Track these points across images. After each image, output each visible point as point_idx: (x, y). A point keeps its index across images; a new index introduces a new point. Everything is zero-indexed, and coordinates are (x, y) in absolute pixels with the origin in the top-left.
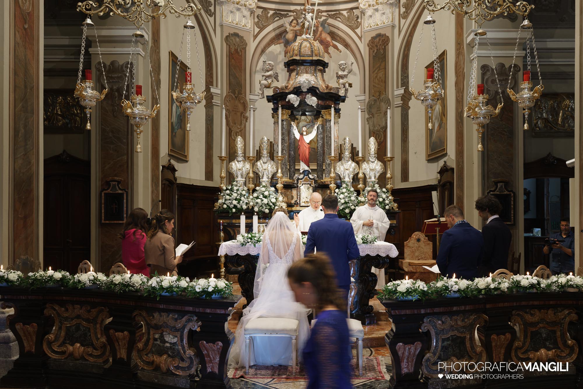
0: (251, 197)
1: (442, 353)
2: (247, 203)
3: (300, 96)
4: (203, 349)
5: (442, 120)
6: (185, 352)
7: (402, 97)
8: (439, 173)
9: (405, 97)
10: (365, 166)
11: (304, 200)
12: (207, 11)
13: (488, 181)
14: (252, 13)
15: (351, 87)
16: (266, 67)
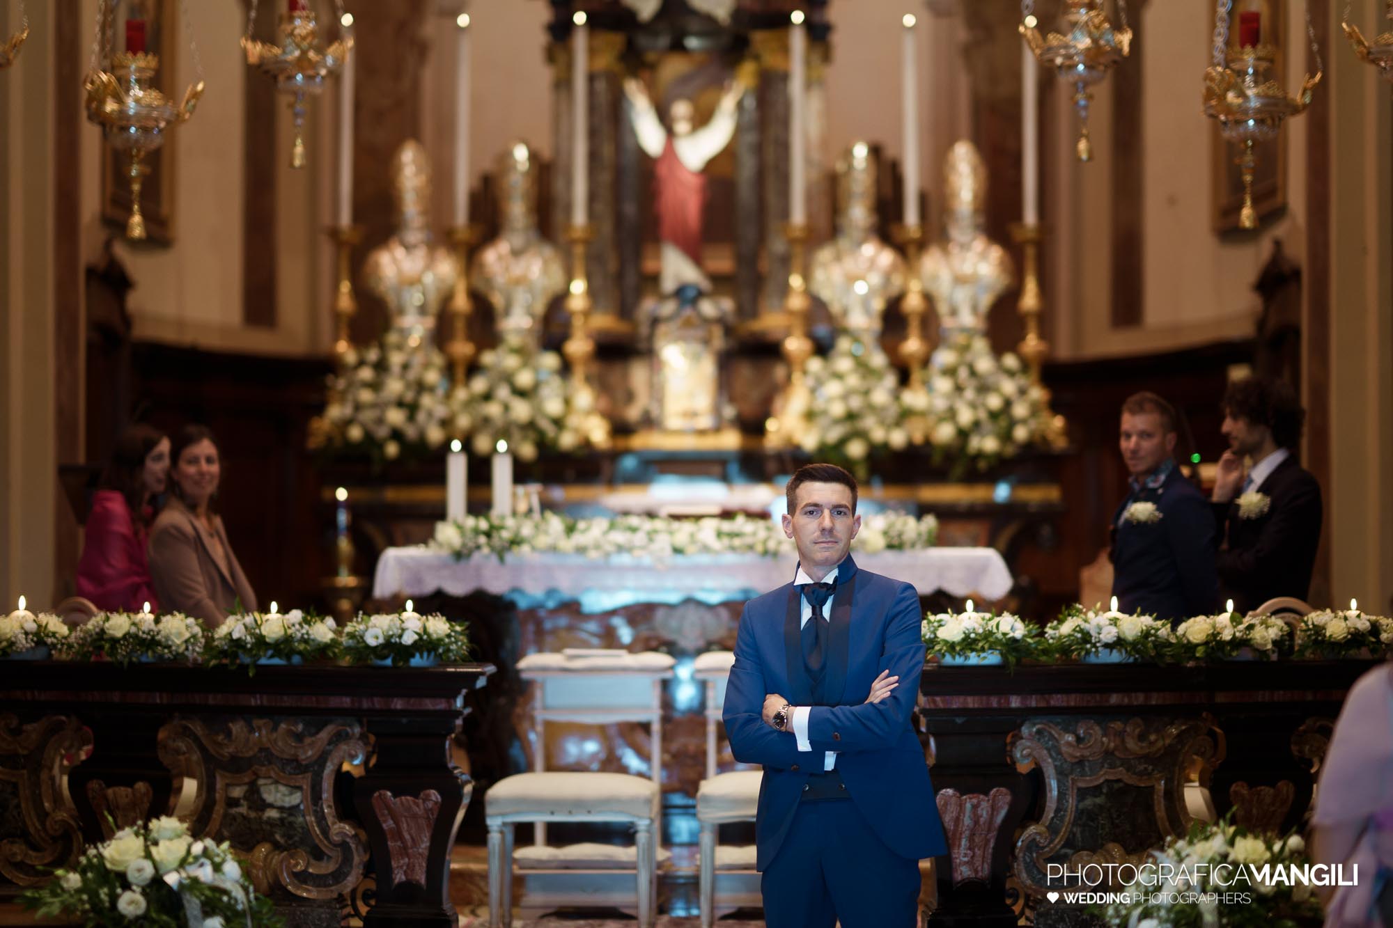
0: (462, 395)
1: (1077, 830)
4: (383, 815)
6: (325, 831)
8: (1258, 288)
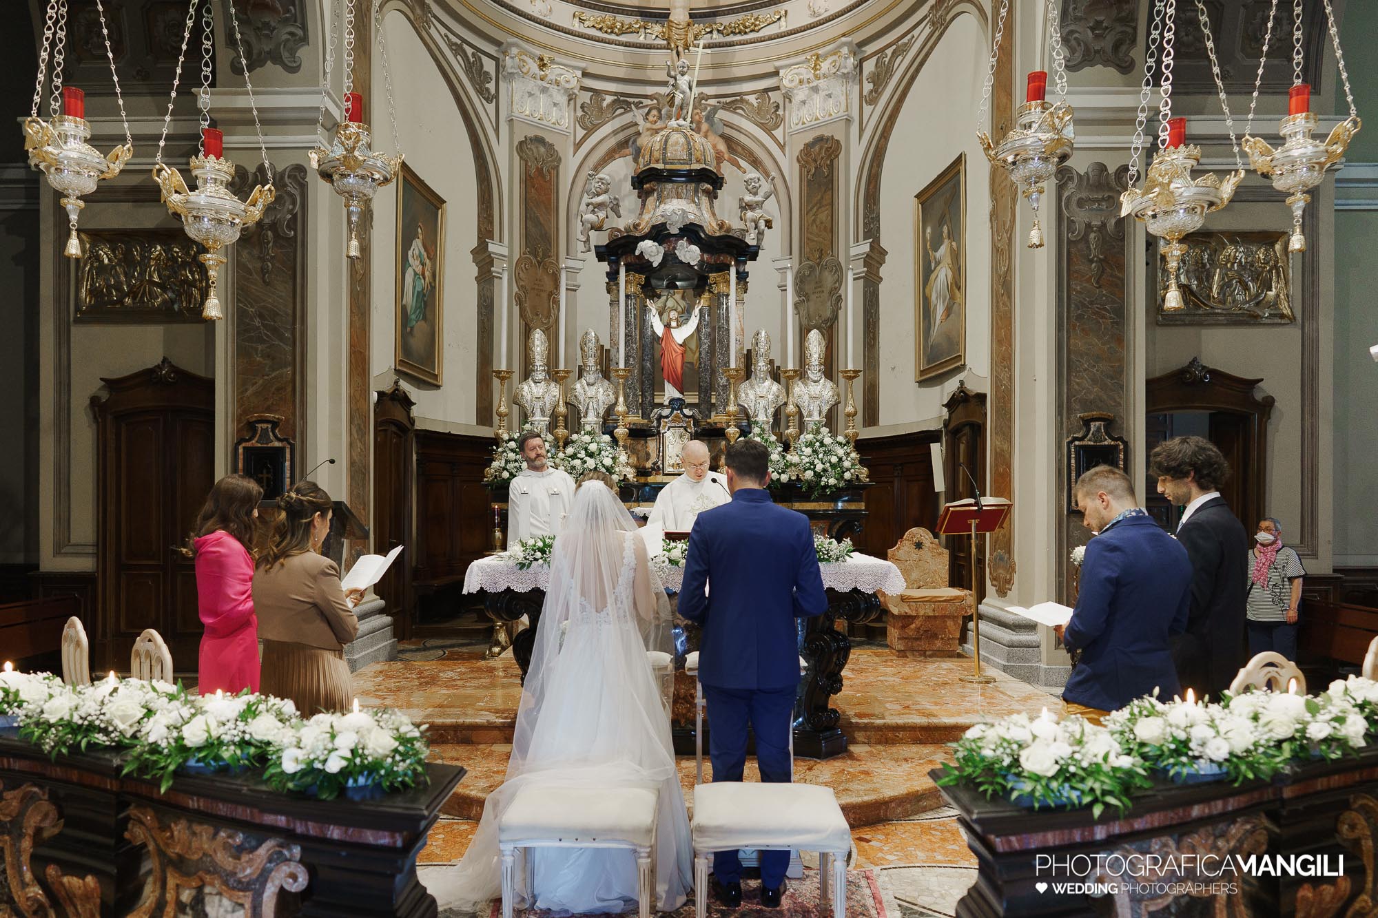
0: (561, 455)
3: (665, 245)
5: (952, 297)
7: (865, 261)
8: (945, 406)
9: (872, 258)
10: (799, 389)
11: (672, 462)
12: (482, 91)
13: (1068, 418)
14: (571, 98)
15: (770, 227)
16: (594, 185)
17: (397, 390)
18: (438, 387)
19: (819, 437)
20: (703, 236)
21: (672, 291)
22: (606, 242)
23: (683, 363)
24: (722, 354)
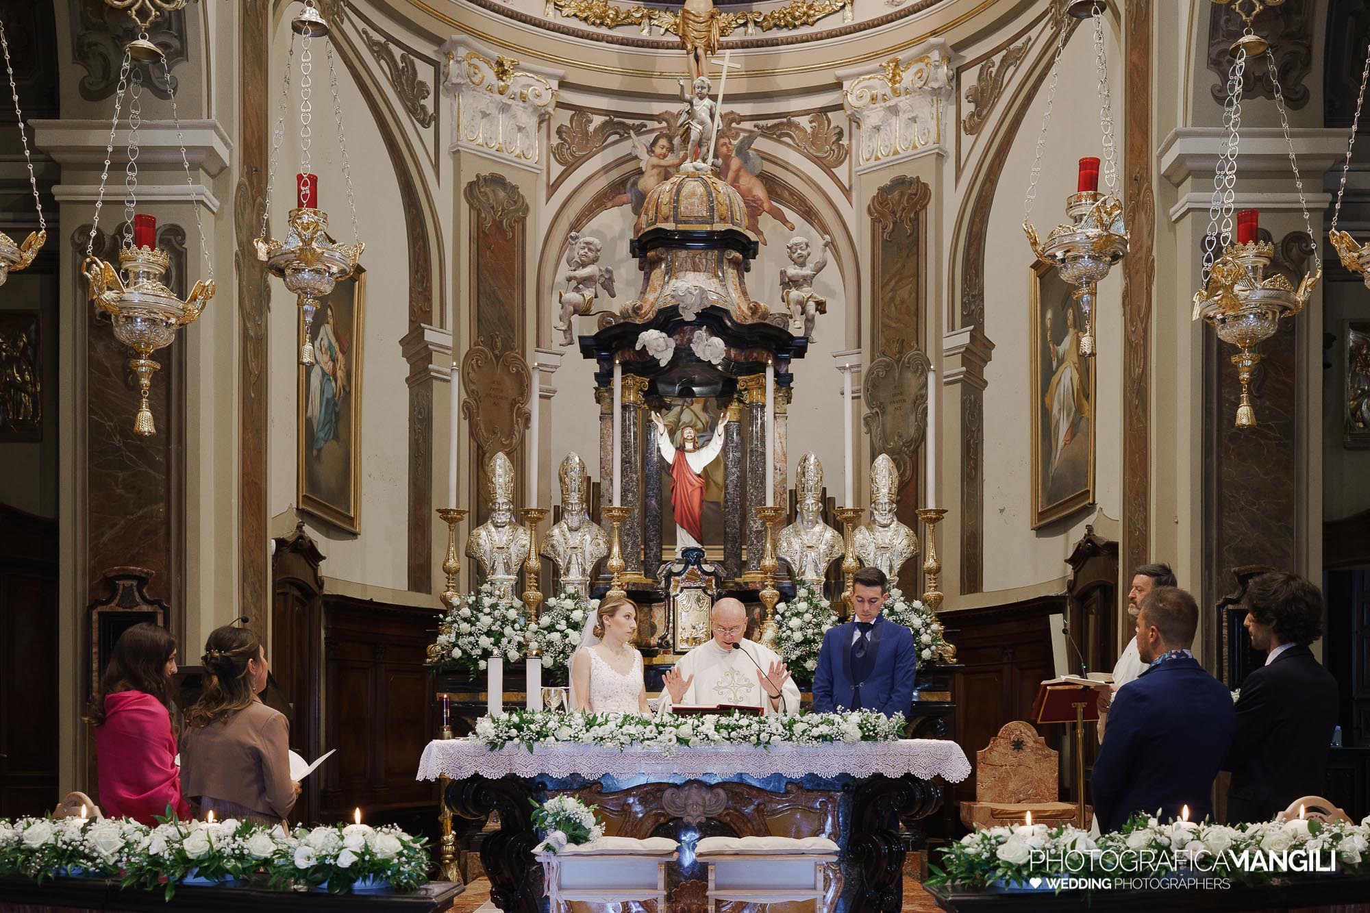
0: (533, 626)
2: (519, 644)
3: (677, 337)
5: (1079, 410)
7: (963, 354)
8: (1070, 561)
9: (974, 353)
10: (861, 536)
11: (686, 635)
12: (415, 110)
13: (1219, 573)
14: (544, 119)
15: (823, 311)
16: (578, 252)
17: (301, 537)
18: (354, 535)
19: (889, 602)
20: (729, 324)
21: (689, 400)
22: (595, 331)
23: (702, 501)
24: (756, 488)
